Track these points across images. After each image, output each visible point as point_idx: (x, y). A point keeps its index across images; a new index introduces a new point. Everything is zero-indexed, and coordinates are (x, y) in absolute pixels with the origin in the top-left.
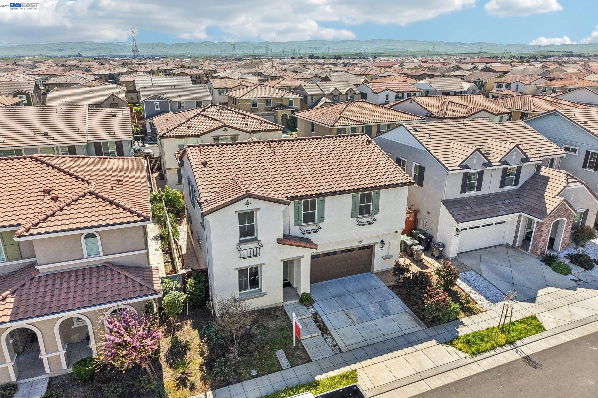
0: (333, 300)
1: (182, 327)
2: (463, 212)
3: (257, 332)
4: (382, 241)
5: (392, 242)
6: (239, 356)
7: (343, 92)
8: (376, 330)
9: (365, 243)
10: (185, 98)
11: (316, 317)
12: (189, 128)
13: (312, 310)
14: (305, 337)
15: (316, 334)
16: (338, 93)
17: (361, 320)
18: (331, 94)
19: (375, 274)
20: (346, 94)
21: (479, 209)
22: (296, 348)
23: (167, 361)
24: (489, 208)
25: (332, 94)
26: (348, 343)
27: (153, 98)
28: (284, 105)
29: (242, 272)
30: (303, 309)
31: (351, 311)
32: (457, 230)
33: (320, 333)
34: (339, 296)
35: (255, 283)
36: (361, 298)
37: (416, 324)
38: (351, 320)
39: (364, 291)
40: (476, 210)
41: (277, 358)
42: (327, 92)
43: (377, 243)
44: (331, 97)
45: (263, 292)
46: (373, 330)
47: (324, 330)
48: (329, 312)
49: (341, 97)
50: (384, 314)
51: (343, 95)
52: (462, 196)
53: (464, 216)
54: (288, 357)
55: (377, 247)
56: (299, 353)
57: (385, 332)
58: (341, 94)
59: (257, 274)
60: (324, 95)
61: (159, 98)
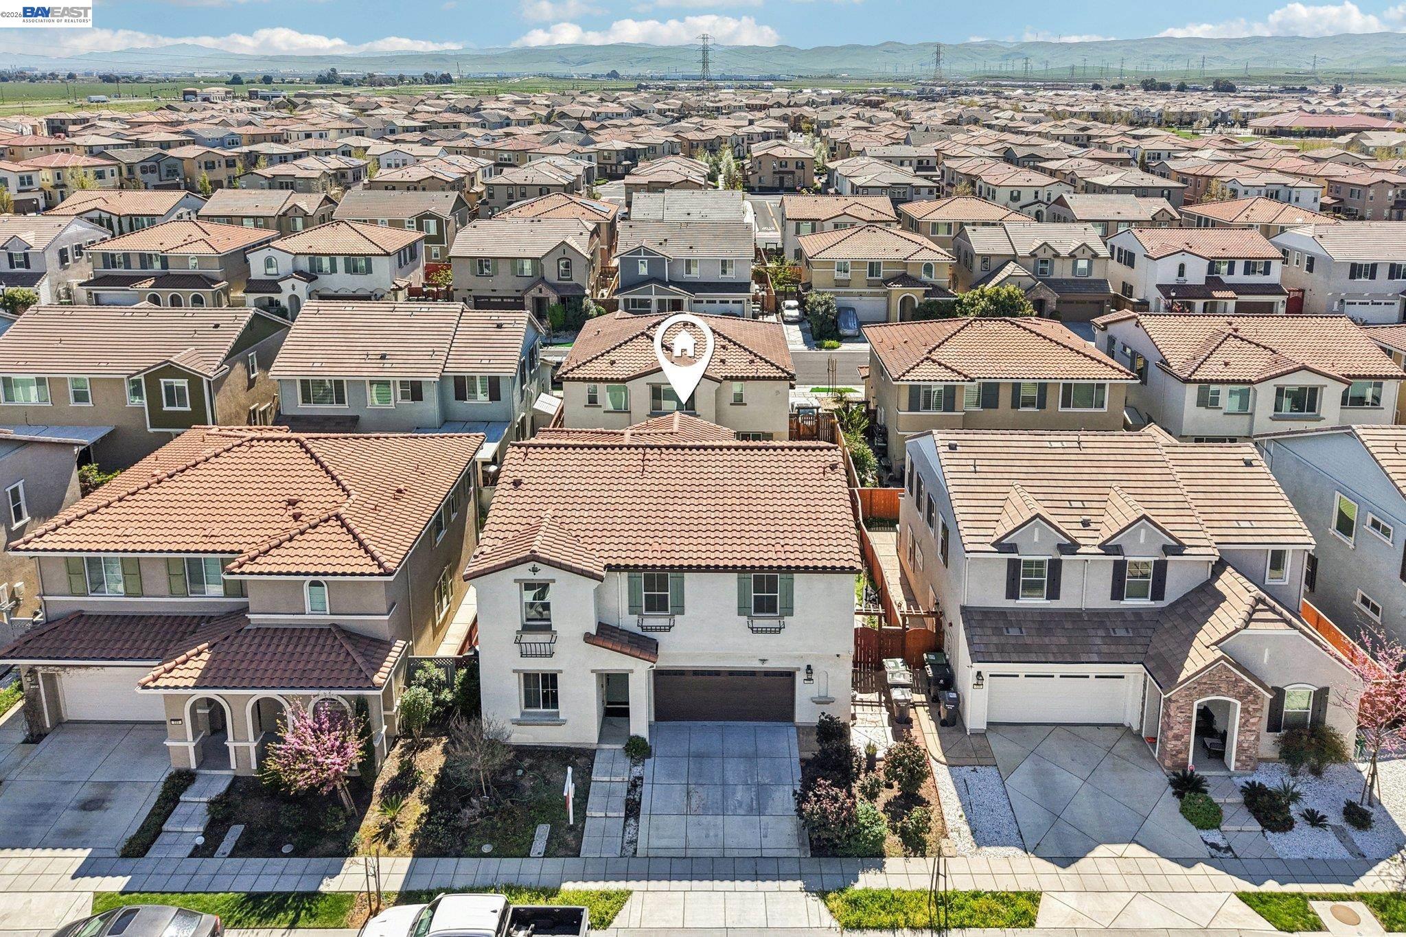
0: (684, 763)
1: (428, 745)
2: (995, 640)
3: (527, 784)
4: (809, 667)
5: (831, 671)
6: (481, 815)
7: (1064, 252)
8: (716, 836)
9: (773, 665)
10: (700, 253)
11: (635, 784)
12: (613, 363)
13: (637, 771)
14: (594, 814)
15: (615, 814)
16: (1050, 253)
17: (705, 810)
18: (1033, 255)
19: (798, 728)
20: (1072, 256)
21: (1037, 640)
22: (571, 828)
23: (382, 795)
24: (1064, 641)
25: (1035, 256)
26: (655, 843)
27: (637, 251)
28: (909, 278)
29: (529, 679)
30: (623, 764)
31: (700, 789)
32: (979, 673)
33: (623, 814)
34: (700, 756)
35: (551, 700)
36: (734, 770)
37: (794, 843)
38: (689, 805)
39: (751, 757)
40: (1029, 641)
41: (533, 836)
42: (1023, 251)
43: (799, 669)
44: (1032, 261)
45: (561, 717)
46: (712, 834)
47: (633, 809)
48: (663, 780)
49: (1057, 262)
50: (752, 809)
51: (1064, 258)
52: (1011, 604)
53: (992, 649)
54: (549, 841)
55: (800, 677)
56: (569, 838)
57: (730, 842)
58: (1057, 255)
59: (555, 686)
60: (1014, 258)
61: (647, 252)
